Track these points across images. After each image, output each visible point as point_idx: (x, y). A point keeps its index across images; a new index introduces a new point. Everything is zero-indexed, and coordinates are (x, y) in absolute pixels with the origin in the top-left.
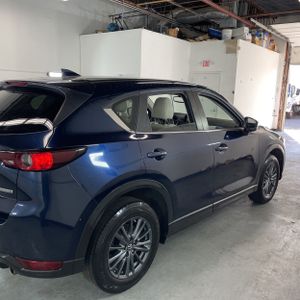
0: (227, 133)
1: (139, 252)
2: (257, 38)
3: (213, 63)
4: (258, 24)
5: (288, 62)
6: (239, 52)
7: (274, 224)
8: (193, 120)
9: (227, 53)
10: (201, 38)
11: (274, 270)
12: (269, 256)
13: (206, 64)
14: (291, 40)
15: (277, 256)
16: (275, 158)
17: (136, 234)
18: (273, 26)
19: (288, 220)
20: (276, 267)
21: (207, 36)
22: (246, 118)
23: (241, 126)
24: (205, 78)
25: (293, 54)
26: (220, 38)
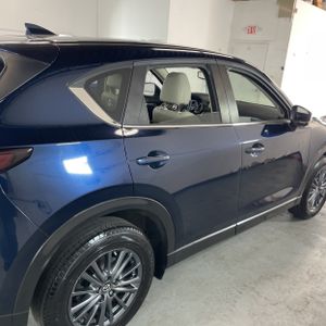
0: (266, 127)
1: (121, 294)
3: (260, 29)
6: (296, 16)
7: (317, 251)
8: (216, 108)
9: (279, 16)
13: (252, 30)
15: (318, 302)
17: (117, 271)
22: (296, 107)
23: (286, 117)
24: (249, 49)
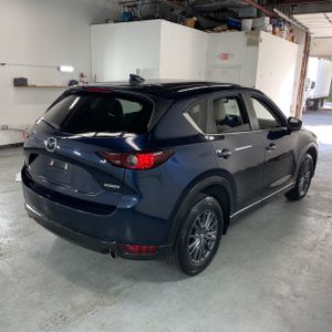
1: (208, 241)
2: (277, 29)
3: (233, 56)
4: (280, 14)
5: (307, 53)
6: (261, 44)
10: (219, 28)
11: (322, 256)
12: (315, 246)
13: (225, 56)
14: (311, 30)
15: (321, 245)
16: (310, 156)
17: (207, 225)
18: (295, 16)
19: (325, 214)
20: (323, 253)
21: (225, 27)
23: (283, 126)
25: (312, 45)
26: (240, 29)
